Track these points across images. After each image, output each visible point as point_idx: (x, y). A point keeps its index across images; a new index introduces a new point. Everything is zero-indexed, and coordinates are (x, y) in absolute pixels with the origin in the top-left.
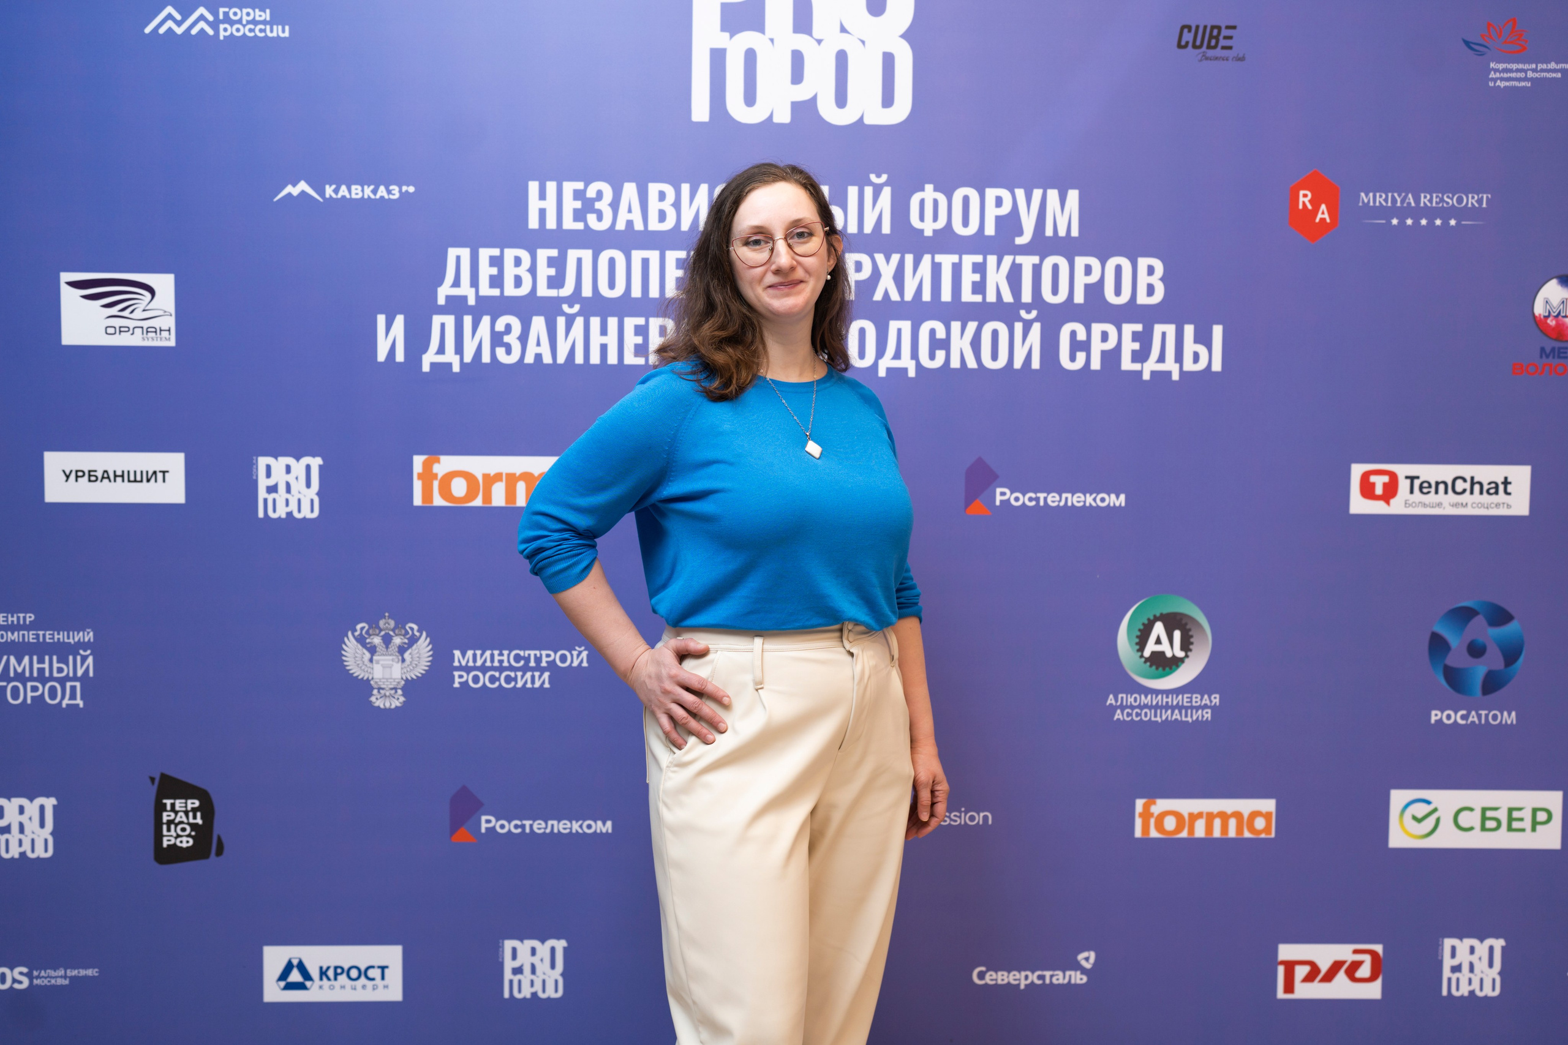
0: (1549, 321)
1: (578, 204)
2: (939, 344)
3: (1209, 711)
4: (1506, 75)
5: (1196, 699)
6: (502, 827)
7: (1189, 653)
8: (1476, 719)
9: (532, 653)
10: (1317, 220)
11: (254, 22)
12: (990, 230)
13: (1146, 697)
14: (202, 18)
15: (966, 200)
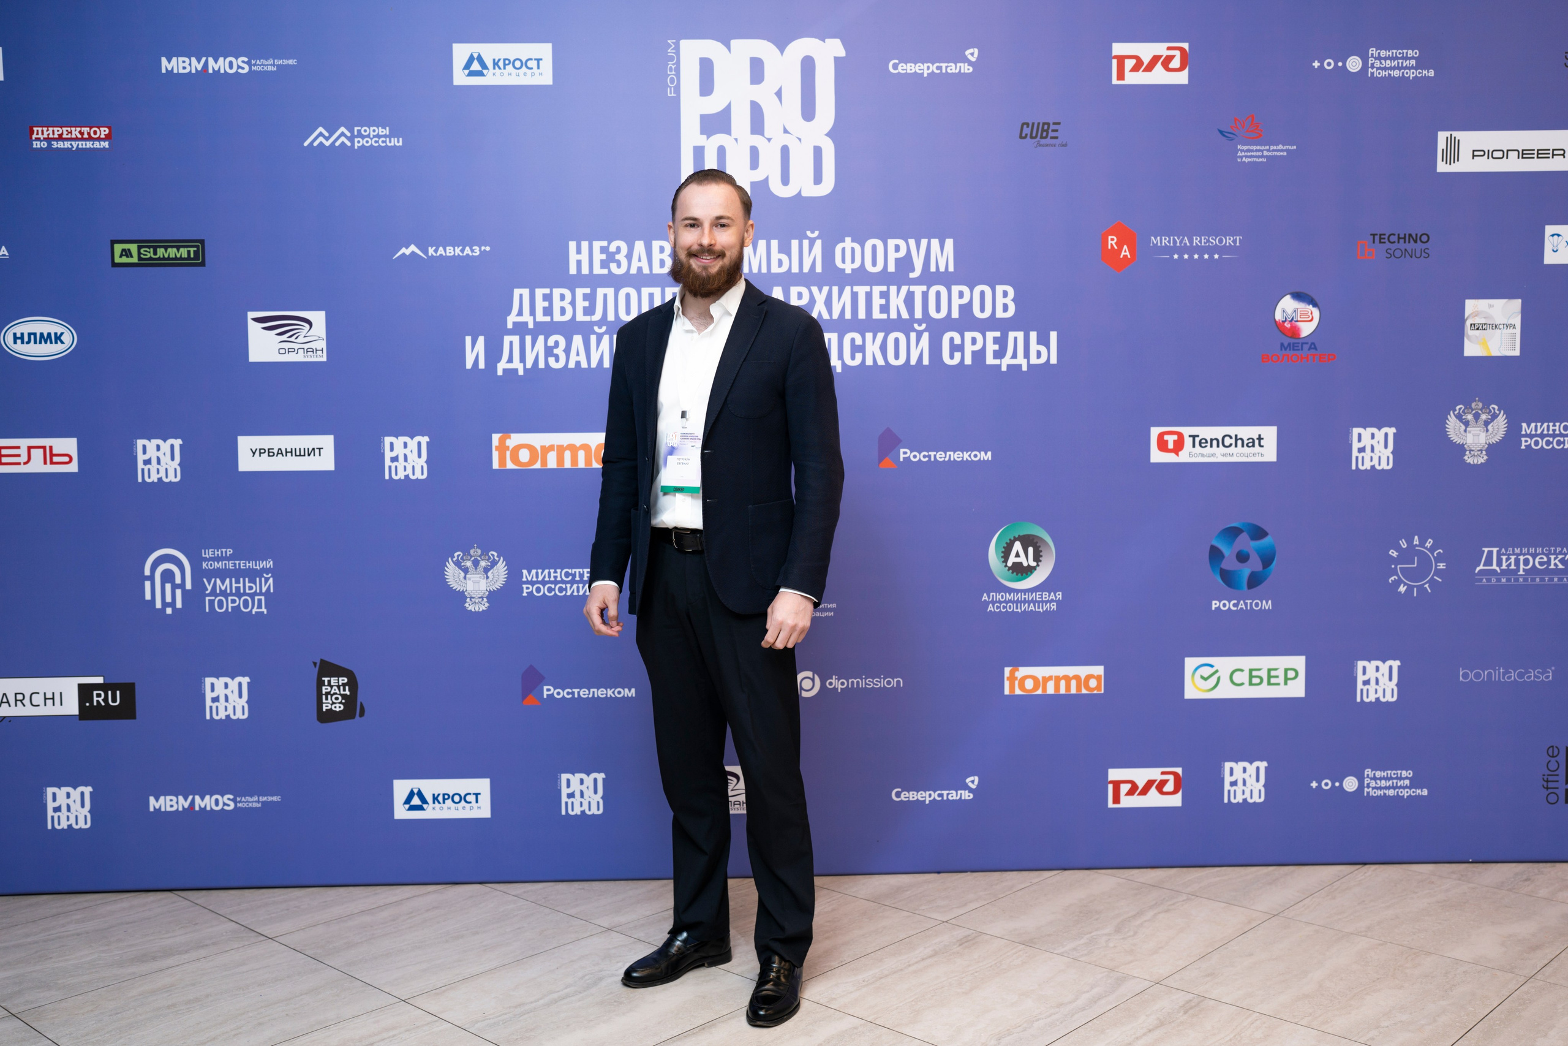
0: (1286, 324)
1: (604, 257)
2: (856, 349)
3: (1055, 604)
4: (1249, 154)
5: (1045, 595)
6: (558, 693)
7: (1039, 563)
8: (1243, 606)
9: (577, 571)
10: (1121, 257)
11: (378, 136)
12: (891, 268)
13: (1010, 595)
14: (343, 134)
15: (874, 247)
